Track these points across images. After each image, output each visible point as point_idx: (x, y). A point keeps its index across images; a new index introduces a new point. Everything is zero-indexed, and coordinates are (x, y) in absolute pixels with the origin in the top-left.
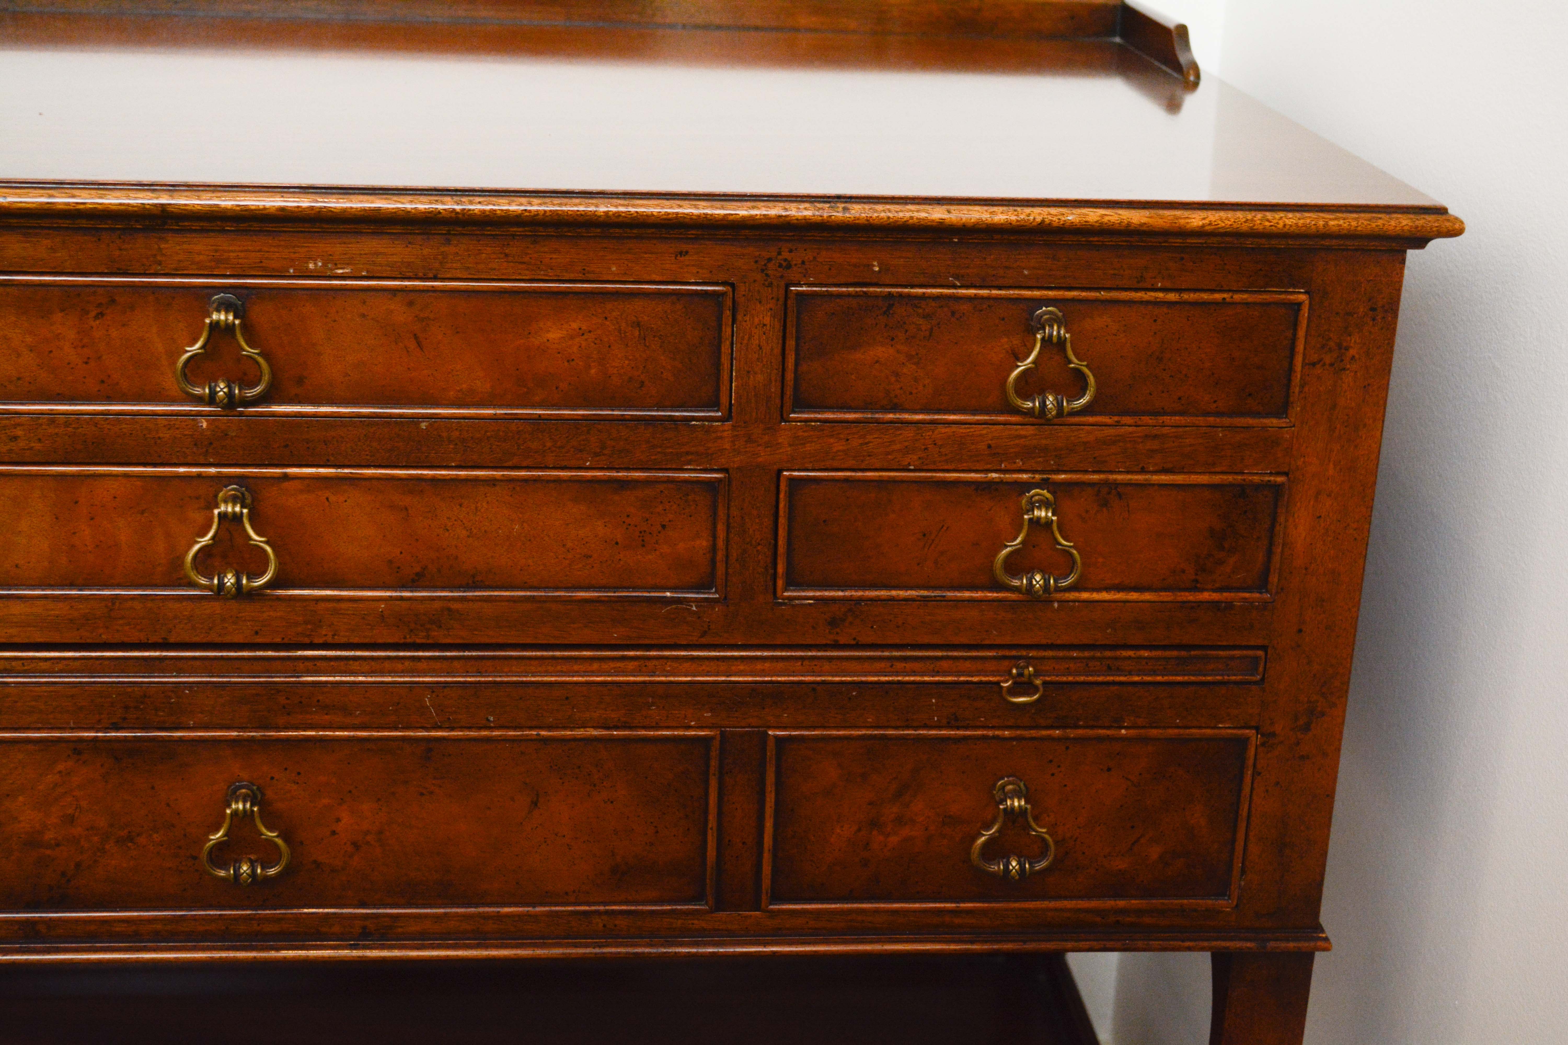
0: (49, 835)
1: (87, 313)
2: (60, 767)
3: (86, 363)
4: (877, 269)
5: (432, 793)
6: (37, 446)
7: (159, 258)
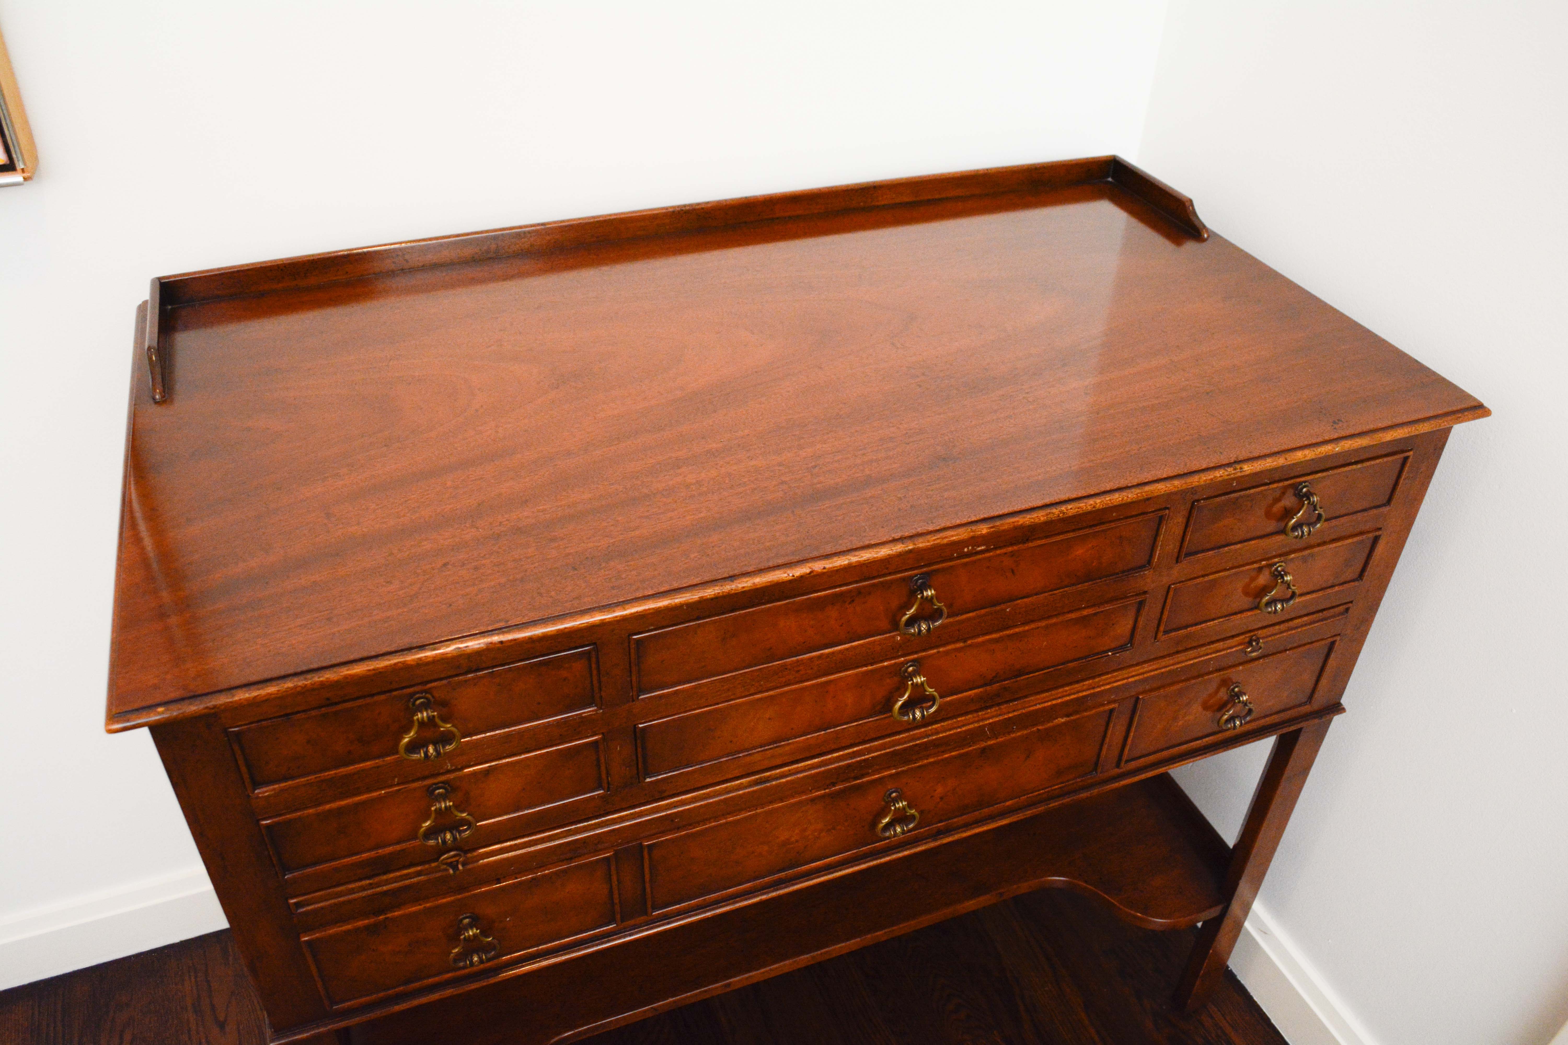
0: (793, 839)
1: (845, 602)
2: (804, 808)
3: (841, 626)
4: (1235, 484)
5: (982, 766)
6: (809, 672)
7: (888, 566)
